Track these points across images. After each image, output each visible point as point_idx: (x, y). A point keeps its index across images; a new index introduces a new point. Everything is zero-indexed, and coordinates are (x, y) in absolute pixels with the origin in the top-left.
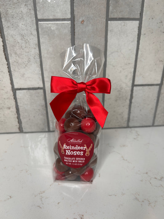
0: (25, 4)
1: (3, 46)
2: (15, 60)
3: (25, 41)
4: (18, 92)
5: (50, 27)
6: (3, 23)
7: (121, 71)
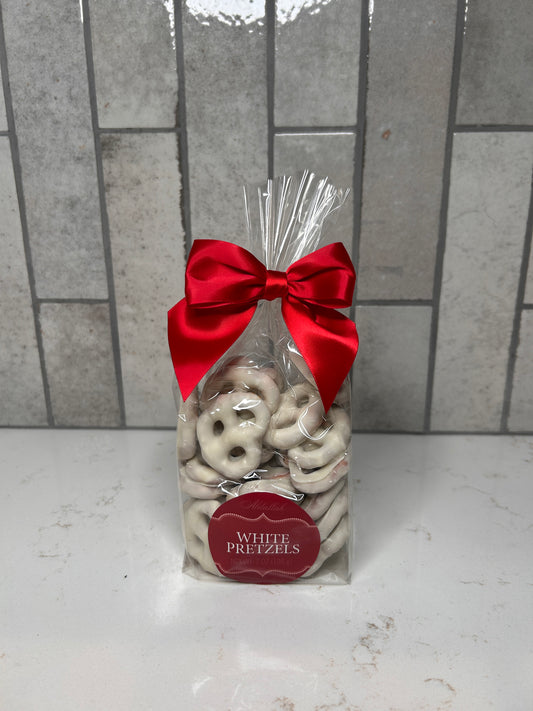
0: (246, 92)
1: (182, 191)
3: (237, 180)
5: (303, 147)
6: (189, 136)
7: (484, 264)
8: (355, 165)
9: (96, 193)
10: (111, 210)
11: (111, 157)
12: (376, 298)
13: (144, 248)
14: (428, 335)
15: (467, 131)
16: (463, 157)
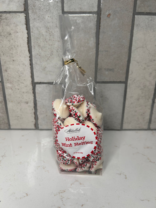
1: (28, 38)
2: (38, 53)
3: (50, 34)
4: (37, 86)
5: (76, 20)
6: (30, 15)
7: (145, 68)
8: (97, 28)
12: (104, 81)
13: (14, 61)
14: (123, 95)
15: (141, 15)
16: (138, 25)
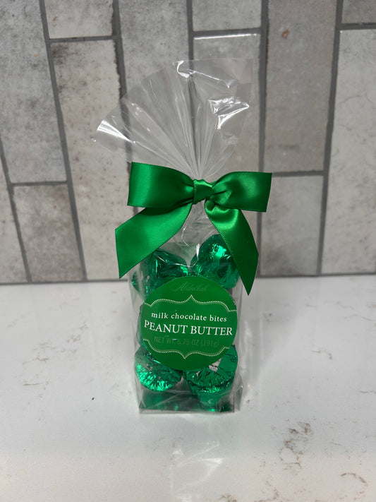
1: (120, 89)
5: (217, 48)
6: (124, 42)
8: (260, 62)
9: (51, 94)
10: (64, 108)
11: (61, 63)
13: (92, 138)
14: (320, 198)
15: (351, 29)
16: (348, 51)
